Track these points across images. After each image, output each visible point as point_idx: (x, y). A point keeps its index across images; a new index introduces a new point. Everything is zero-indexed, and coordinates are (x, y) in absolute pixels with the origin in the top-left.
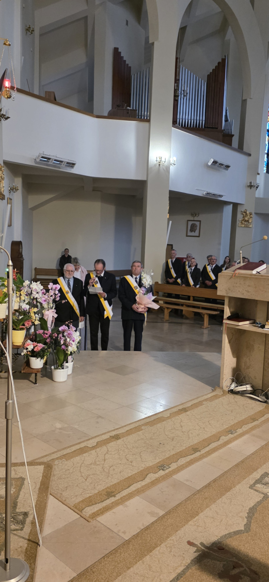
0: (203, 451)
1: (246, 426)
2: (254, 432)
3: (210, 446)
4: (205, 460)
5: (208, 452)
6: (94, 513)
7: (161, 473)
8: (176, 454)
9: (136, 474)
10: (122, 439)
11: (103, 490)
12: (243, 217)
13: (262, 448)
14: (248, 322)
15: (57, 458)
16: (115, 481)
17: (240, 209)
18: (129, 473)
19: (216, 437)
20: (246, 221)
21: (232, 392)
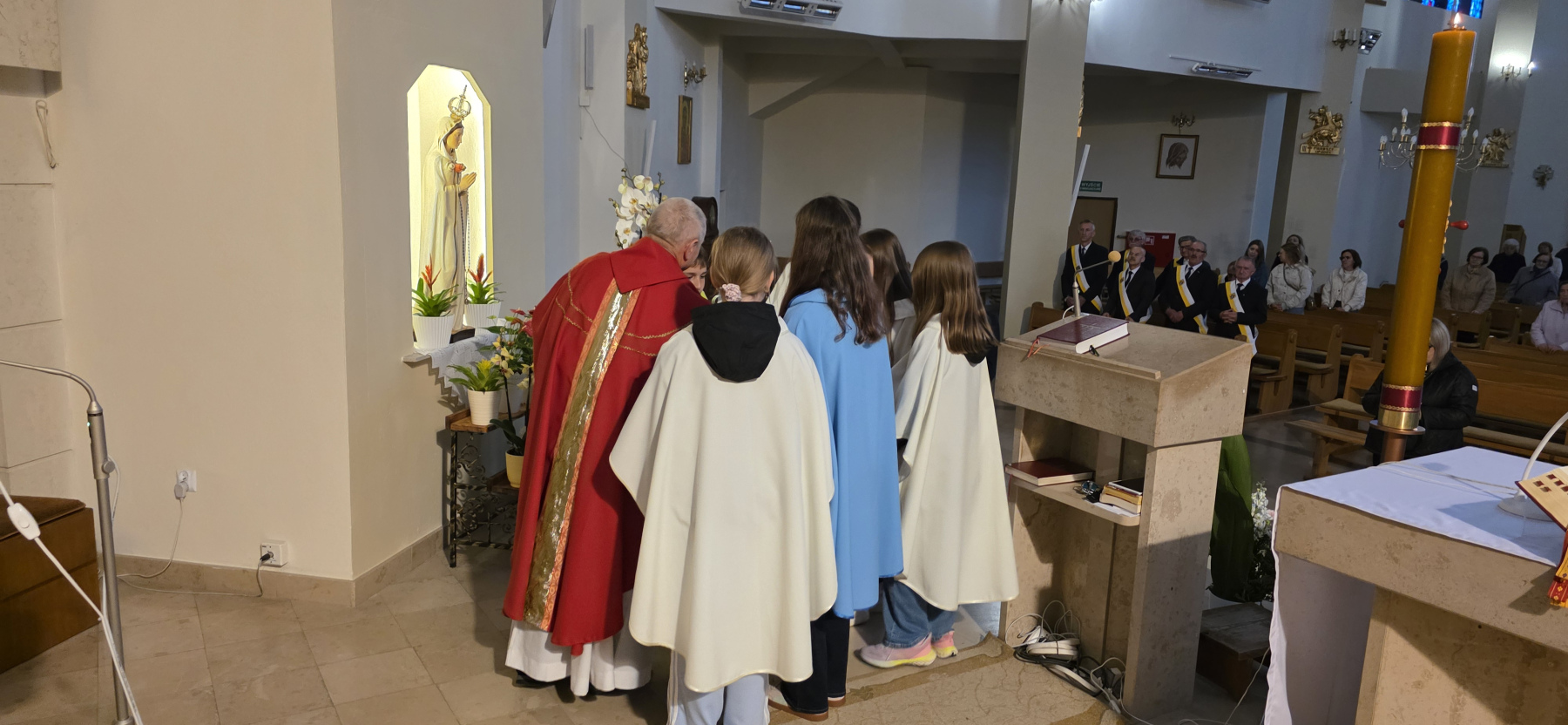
12: (1316, 127)
14: (1070, 478)
17: (1305, 106)
20: (1322, 138)
21: (1024, 653)
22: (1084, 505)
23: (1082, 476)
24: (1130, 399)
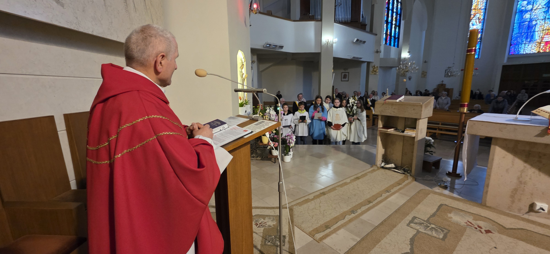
0: (374, 203)
1: (395, 188)
2: (401, 191)
3: (377, 200)
4: (376, 208)
5: (377, 203)
6: (320, 238)
7: (353, 215)
8: (359, 204)
9: (339, 215)
10: (327, 195)
11: (323, 224)
12: (373, 69)
13: (408, 201)
15: (294, 205)
16: (328, 219)
17: (371, 65)
18: (335, 215)
19: (379, 195)
20: (375, 71)
21: (383, 167)
22: (401, 134)
23: (395, 129)
24: (414, 109)
